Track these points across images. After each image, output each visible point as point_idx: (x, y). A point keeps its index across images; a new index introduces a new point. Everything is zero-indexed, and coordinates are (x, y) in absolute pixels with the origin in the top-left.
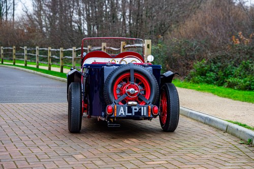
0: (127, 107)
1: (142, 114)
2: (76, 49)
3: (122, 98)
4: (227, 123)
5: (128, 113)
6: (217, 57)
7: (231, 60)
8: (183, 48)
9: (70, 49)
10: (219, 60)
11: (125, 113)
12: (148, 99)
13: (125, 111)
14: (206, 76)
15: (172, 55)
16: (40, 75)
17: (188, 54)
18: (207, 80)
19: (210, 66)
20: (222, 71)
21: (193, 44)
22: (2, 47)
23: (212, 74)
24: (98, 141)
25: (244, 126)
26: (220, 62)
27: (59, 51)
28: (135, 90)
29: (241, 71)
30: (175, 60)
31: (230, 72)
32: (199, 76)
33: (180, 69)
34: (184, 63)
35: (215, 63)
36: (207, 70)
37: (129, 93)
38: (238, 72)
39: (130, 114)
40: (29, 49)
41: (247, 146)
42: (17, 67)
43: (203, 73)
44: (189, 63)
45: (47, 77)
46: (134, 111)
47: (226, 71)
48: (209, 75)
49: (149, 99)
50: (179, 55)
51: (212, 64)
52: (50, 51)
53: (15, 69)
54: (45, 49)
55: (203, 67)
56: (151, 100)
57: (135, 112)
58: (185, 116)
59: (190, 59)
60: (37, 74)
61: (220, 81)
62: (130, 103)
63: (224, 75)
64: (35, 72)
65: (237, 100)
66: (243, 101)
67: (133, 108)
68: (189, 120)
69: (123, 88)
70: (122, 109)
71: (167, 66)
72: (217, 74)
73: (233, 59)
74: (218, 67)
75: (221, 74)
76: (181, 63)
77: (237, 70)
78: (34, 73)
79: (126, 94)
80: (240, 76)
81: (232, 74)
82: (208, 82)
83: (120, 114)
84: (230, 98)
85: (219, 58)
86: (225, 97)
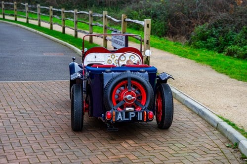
0: (124, 113)
1: (139, 119)
2: (78, 13)
3: (120, 104)
4: (218, 120)
5: (126, 118)
6: (218, 21)
7: (232, 25)
8: (185, 6)
9: (72, 11)
10: (221, 25)
11: (123, 119)
12: (143, 105)
13: (122, 117)
14: (206, 41)
15: (174, 12)
16: (42, 35)
17: (191, 12)
18: (208, 46)
19: (212, 31)
20: (223, 36)
21: (196, 2)
22: (3, 2)
23: (213, 40)
24: (98, 145)
25: (233, 125)
26: (221, 26)
27: (61, 12)
28: (133, 96)
29: (241, 37)
30: (177, 18)
31: (231, 38)
32: (200, 41)
33: (182, 28)
34: (186, 22)
35: (216, 27)
36: (208, 35)
37: (126, 99)
38: (239, 38)
39: (128, 119)
40: (30, 6)
41: (232, 150)
42: (19, 25)
43: (204, 38)
44: (192, 21)
45: (49, 39)
46: (131, 116)
47: (227, 36)
48: (209, 40)
49: (145, 105)
50: (181, 14)
51: (214, 29)
52: (51, 10)
53: (17, 26)
54: (47, 8)
55: (204, 32)
56: (147, 106)
57: (132, 118)
58: (181, 102)
59: (193, 17)
60: (39, 34)
61: (220, 48)
62: (127, 109)
63: (224, 41)
64: (37, 31)
65: (233, 78)
66: (239, 80)
67: (131, 113)
68: (185, 109)
69: (121, 94)
70: (120, 114)
71: (169, 24)
72: (218, 39)
73: (234, 24)
74: (219, 32)
75: (221, 39)
76: (183, 21)
77: (237, 36)
78: (36, 33)
79: (124, 100)
80: (240, 42)
81: (233, 40)
82: (209, 48)
83: (118, 119)
84: (227, 74)
85: (220, 22)
86: (222, 73)
